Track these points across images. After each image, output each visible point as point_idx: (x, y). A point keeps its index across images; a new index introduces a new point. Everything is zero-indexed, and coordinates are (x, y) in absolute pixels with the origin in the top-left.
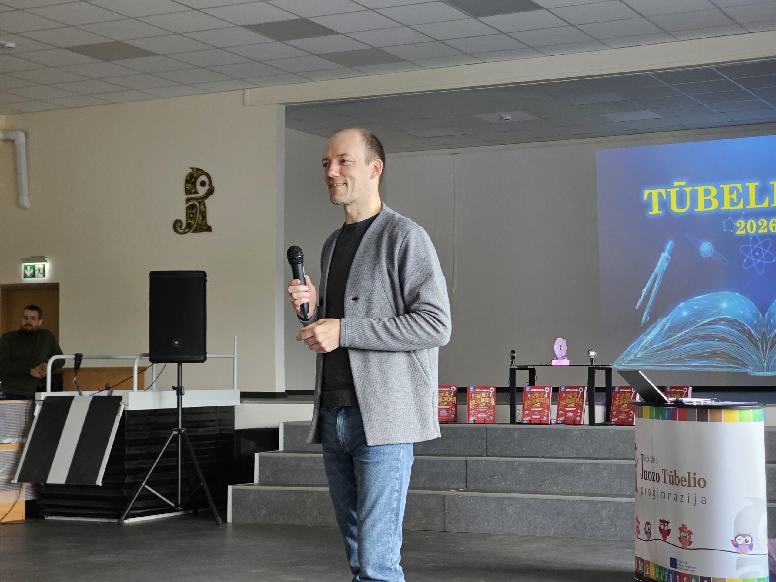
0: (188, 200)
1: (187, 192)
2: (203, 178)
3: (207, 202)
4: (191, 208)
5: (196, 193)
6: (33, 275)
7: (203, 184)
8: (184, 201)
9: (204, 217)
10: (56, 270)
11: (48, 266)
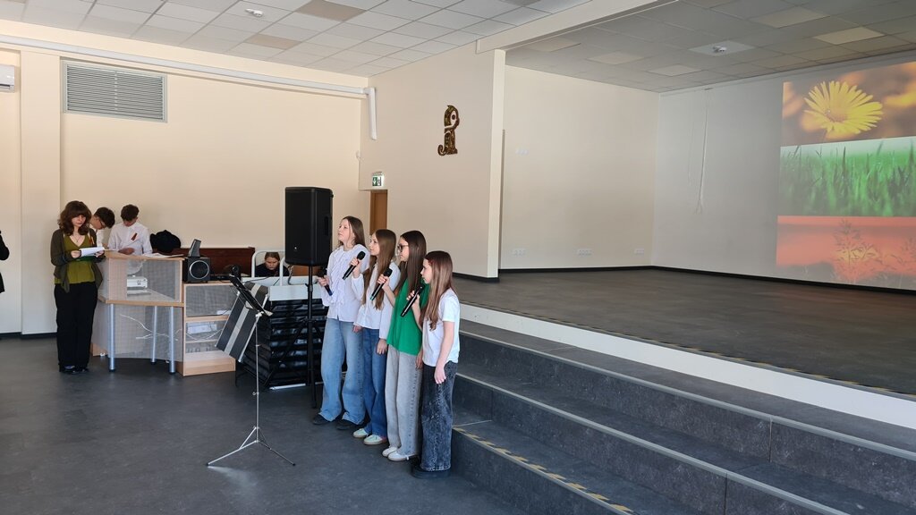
0: (446, 130)
1: (446, 124)
2: (454, 113)
3: (455, 131)
4: (447, 136)
5: (450, 124)
6: (376, 185)
7: (453, 118)
8: (443, 131)
9: (454, 143)
10: (385, 181)
11: (383, 178)
